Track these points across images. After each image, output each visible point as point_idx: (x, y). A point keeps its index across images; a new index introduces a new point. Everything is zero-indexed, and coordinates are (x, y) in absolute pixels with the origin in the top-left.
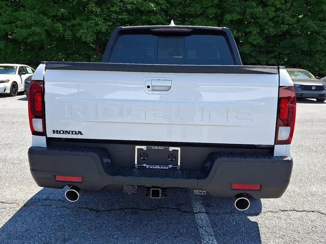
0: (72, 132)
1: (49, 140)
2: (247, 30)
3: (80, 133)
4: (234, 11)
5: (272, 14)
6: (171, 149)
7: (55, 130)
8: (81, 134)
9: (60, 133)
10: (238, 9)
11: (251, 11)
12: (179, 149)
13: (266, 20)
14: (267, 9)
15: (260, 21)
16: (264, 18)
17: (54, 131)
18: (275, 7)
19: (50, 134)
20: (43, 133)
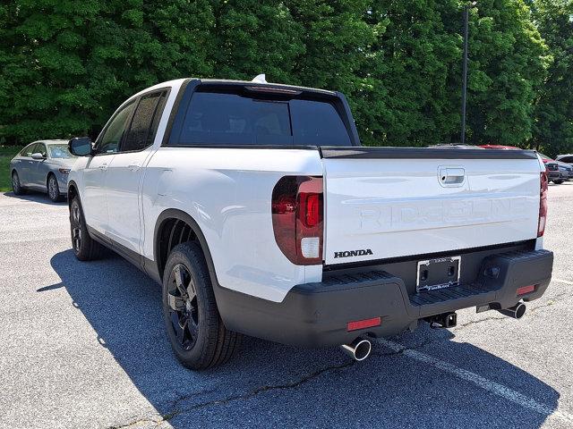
0: (360, 251)
1: (326, 269)
2: (137, 78)
3: (369, 252)
4: (112, 42)
5: (177, 55)
6: (454, 258)
7: (338, 251)
8: (371, 253)
9: (344, 256)
10: (120, 41)
11: (143, 46)
12: (459, 258)
13: (168, 64)
14: (169, 45)
15: (158, 64)
16: (164, 61)
17: (336, 254)
18: (180, 44)
19: (330, 260)
20: (320, 261)
